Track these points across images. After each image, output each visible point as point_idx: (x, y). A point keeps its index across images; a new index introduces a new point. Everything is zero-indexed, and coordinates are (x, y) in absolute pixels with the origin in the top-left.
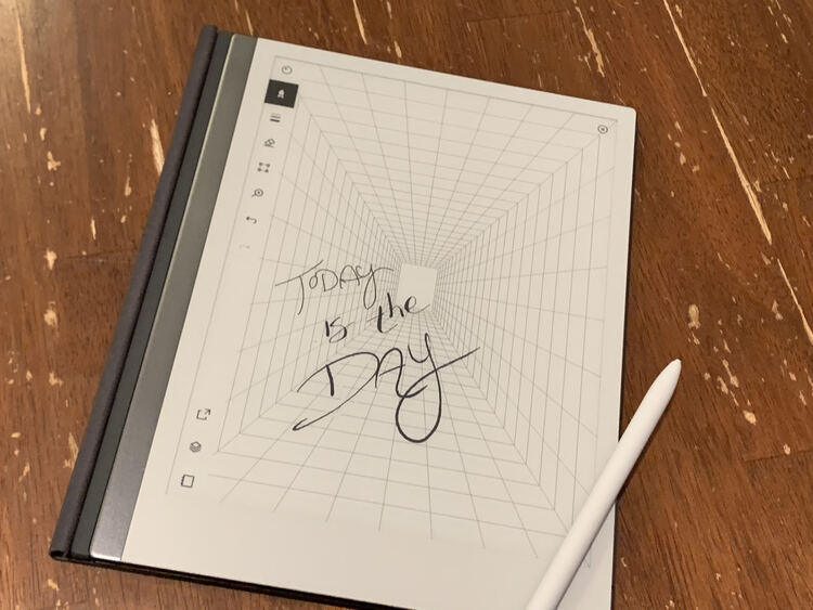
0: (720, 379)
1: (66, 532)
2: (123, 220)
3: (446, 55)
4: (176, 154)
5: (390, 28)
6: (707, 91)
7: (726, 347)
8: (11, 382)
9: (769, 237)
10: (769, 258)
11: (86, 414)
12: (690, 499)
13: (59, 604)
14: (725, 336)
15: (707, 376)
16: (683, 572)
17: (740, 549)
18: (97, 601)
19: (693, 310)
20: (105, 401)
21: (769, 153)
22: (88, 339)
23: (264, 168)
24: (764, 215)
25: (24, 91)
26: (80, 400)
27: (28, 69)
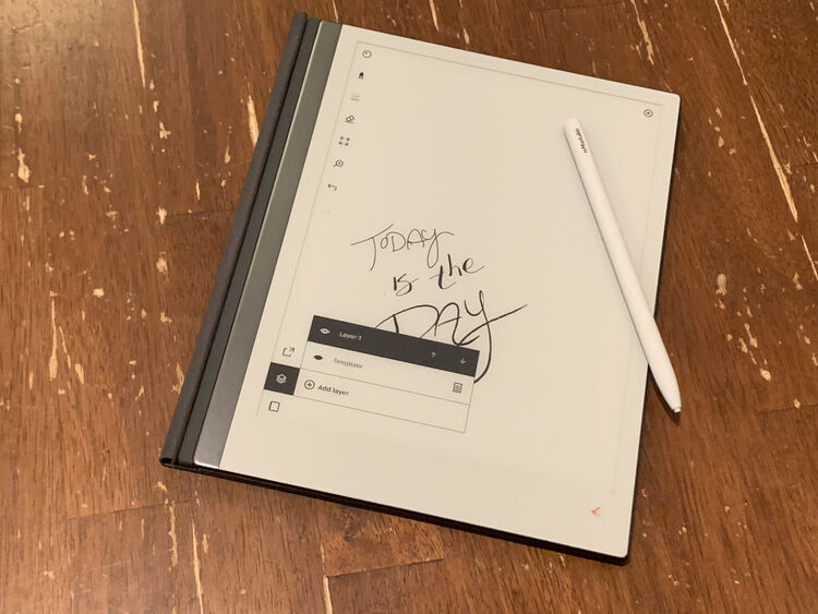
0: (741, 340)
1: (175, 442)
2: (223, 184)
3: (510, 42)
4: (270, 127)
5: (461, 18)
6: (748, 80)
7: (749, 312)
8: (129, 318)
9: (795, 215)
10: (794, 234)
11: (191, 348)
12: (707, 442)
13: (167, 502)
14: (748, 302)
15: (730, 337)
16: (696, 504)
17: (747, 487)
18: (198, 502)
19: (722, 279)
20: (207, 338)
21: (801, 139)
22: (193, 285)
23: (345, 141)
24: (793, 195)
25: (139, 68)
26: (186, 336)
27: (143, 48)
